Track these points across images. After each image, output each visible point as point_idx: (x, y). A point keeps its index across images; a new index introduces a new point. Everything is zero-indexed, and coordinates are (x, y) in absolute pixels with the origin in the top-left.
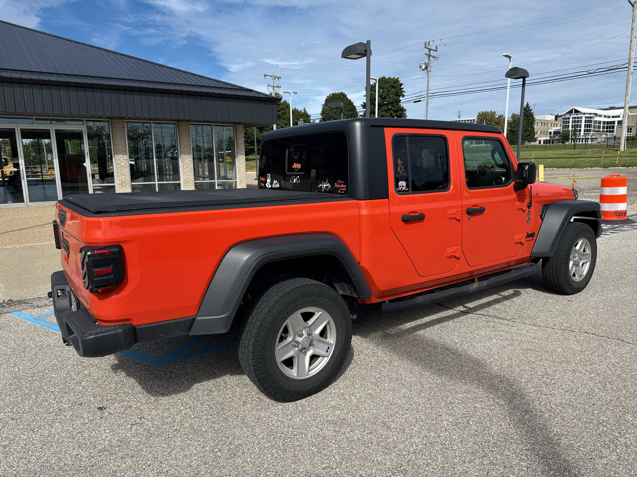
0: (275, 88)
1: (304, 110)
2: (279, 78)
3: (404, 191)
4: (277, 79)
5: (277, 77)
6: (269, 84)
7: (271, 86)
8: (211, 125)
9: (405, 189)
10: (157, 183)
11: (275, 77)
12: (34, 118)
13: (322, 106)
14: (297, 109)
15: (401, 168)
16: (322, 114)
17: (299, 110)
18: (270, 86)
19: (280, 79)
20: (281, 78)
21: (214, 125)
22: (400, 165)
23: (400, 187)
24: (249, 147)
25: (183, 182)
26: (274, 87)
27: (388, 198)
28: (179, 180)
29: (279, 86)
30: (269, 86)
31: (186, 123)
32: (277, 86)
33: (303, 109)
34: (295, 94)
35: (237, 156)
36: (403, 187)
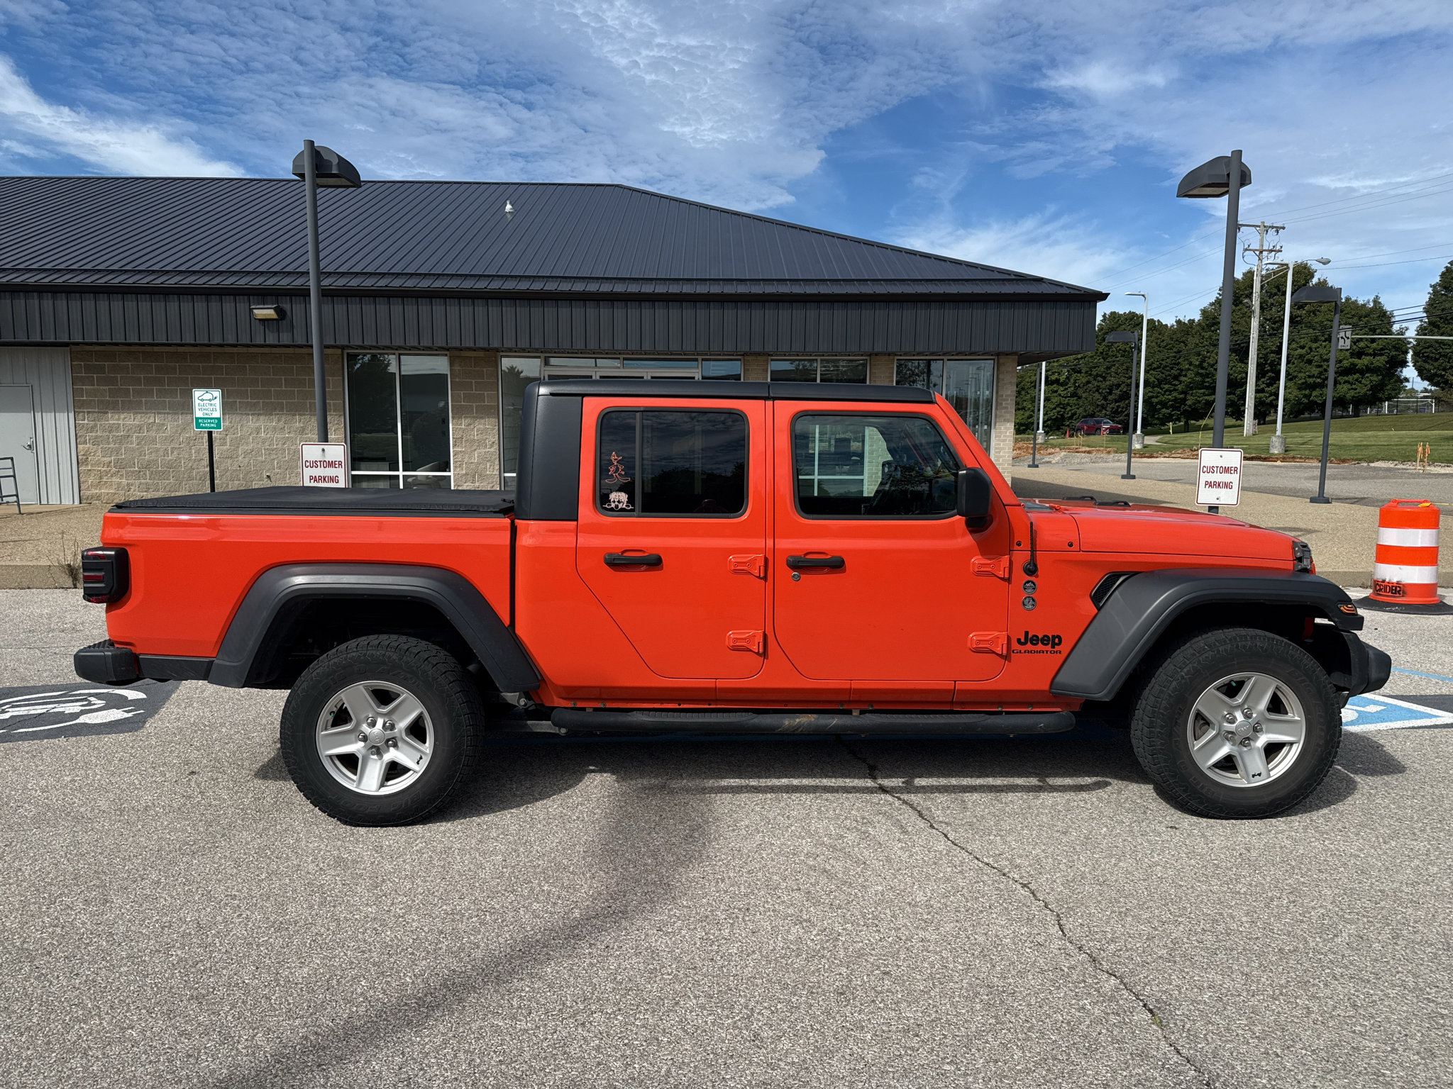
0: (1265, 253)
1: (1376, 301)
2: (1278, 229)
3: (623, 510)
4: (1272, 232)
5: (1273, 227)
6: (1246, 246)
7: (1254, 251)
8: (943, 360)
9: (624, 506)
10: (816, 477)
11: (1267, 229)
12: (621, 356)
13: (1430, 290)
14: (1353, 299)
15: (617, 469)
16: (1426, 311)
17: (1361, 302)
18: (1250, 250)
19: (1281, 231)
20: (1284, 228)
21: (948, 360)
22: (616, 463)
23: (614, 502)
24: (1206, 397)
25: (869, 477)
26: (1261, 252)
27: (577, 520)
28: (862, 473)
29: (1278, 248)
30: (1246, 250)
31: (886, 357)
32: (1271, 248)
33: (1372, 298)
34: (1324, 264)
35: (995, 425)
36: (619, 502)
